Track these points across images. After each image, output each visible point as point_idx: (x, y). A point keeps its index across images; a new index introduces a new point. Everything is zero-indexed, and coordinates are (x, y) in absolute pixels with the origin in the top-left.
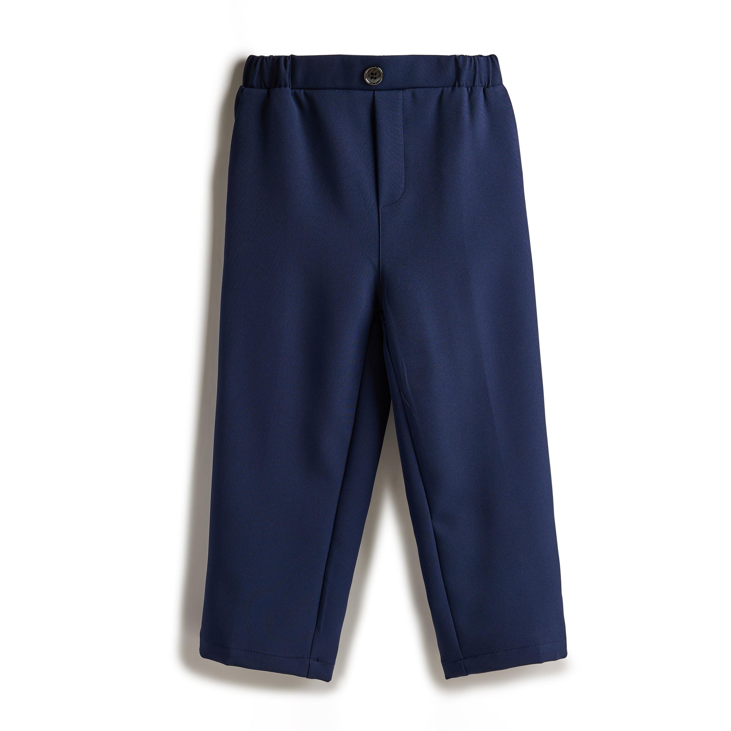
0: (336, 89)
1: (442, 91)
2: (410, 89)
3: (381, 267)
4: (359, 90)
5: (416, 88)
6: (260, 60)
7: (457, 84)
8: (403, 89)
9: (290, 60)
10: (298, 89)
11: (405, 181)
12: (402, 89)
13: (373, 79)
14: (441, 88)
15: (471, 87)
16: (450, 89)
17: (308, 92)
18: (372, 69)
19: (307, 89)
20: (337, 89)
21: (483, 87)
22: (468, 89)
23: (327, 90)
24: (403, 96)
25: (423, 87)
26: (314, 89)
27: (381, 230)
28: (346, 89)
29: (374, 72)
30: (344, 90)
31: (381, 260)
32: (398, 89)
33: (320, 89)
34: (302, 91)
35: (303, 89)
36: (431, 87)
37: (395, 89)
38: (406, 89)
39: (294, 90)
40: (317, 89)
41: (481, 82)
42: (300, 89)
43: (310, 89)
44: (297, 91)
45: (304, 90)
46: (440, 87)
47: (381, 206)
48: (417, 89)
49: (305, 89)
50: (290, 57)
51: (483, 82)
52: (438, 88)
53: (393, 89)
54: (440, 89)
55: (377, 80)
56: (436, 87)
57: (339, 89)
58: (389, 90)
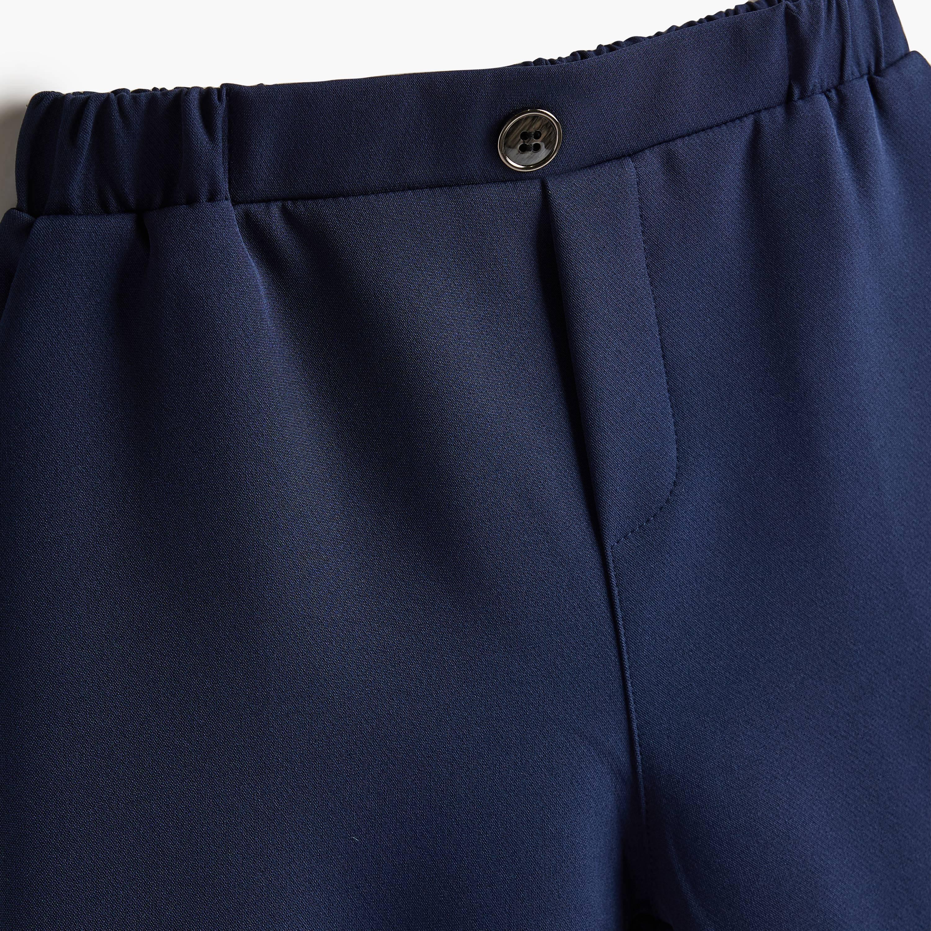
0: (405, 188)
1: (757, 129)
2: (656, 149)
3: (642, 759)
4: (487, 182)
5: (673, 140)
6: (92, 109)
7: (796, 92)
8: (633, 154)
9: (225, 102)
10: (260, 202)
11: (676, 435)
12: (630, 156)
13: (530, 152)
14: (752, 118)
15: (836, 88)
16: (779, 111)
17: (301, 208)
18: (520, 120)
19: (294, 199)
20: (409, 189)
21: (866, 78)
22: (828, 98)
23: (372, 197)
24: (638, 175)
25: (696, 132)
26: (324, 198)
27: (621, 623)
28: (440, 186)
29: (532, 130)
30: (438, 191)
31: (636, 732)
32: (620, 157)
33: (346, 195)
34: (275, 209)
35: (276, 200)
36: (718, 125)
37: (609, 160)
38: (642, 150)
39: (243, 206)
40: (335, 196)
41: (858, 65)
42: (267, 201)
43: (305, 198)
44: (257, 209)
45: (280, 204)
46: (746, 115)
47: (610, 542)
48: (679, 142)
49: (284, 199)
50: (224, 92)
51: (863, 61)
52: (741, 121)
53: (601, 162)
54: (749, 122)
55: (543, 153)
56: (733, 121)
57: (418, 188)
58: (591, 166)
